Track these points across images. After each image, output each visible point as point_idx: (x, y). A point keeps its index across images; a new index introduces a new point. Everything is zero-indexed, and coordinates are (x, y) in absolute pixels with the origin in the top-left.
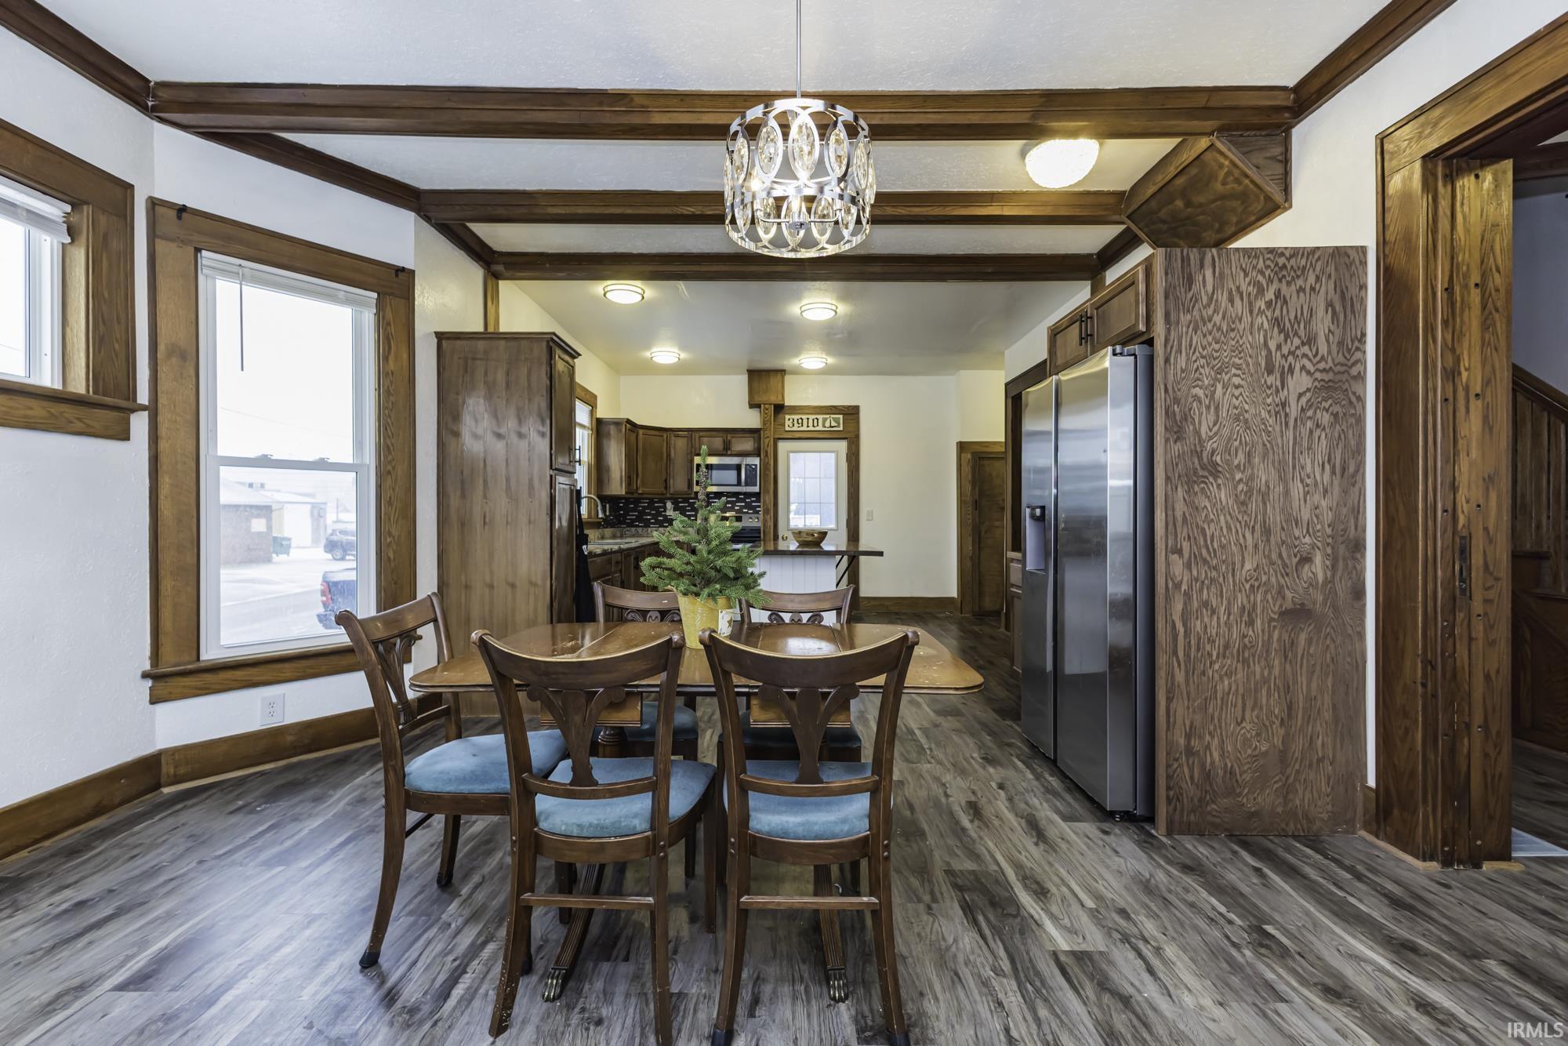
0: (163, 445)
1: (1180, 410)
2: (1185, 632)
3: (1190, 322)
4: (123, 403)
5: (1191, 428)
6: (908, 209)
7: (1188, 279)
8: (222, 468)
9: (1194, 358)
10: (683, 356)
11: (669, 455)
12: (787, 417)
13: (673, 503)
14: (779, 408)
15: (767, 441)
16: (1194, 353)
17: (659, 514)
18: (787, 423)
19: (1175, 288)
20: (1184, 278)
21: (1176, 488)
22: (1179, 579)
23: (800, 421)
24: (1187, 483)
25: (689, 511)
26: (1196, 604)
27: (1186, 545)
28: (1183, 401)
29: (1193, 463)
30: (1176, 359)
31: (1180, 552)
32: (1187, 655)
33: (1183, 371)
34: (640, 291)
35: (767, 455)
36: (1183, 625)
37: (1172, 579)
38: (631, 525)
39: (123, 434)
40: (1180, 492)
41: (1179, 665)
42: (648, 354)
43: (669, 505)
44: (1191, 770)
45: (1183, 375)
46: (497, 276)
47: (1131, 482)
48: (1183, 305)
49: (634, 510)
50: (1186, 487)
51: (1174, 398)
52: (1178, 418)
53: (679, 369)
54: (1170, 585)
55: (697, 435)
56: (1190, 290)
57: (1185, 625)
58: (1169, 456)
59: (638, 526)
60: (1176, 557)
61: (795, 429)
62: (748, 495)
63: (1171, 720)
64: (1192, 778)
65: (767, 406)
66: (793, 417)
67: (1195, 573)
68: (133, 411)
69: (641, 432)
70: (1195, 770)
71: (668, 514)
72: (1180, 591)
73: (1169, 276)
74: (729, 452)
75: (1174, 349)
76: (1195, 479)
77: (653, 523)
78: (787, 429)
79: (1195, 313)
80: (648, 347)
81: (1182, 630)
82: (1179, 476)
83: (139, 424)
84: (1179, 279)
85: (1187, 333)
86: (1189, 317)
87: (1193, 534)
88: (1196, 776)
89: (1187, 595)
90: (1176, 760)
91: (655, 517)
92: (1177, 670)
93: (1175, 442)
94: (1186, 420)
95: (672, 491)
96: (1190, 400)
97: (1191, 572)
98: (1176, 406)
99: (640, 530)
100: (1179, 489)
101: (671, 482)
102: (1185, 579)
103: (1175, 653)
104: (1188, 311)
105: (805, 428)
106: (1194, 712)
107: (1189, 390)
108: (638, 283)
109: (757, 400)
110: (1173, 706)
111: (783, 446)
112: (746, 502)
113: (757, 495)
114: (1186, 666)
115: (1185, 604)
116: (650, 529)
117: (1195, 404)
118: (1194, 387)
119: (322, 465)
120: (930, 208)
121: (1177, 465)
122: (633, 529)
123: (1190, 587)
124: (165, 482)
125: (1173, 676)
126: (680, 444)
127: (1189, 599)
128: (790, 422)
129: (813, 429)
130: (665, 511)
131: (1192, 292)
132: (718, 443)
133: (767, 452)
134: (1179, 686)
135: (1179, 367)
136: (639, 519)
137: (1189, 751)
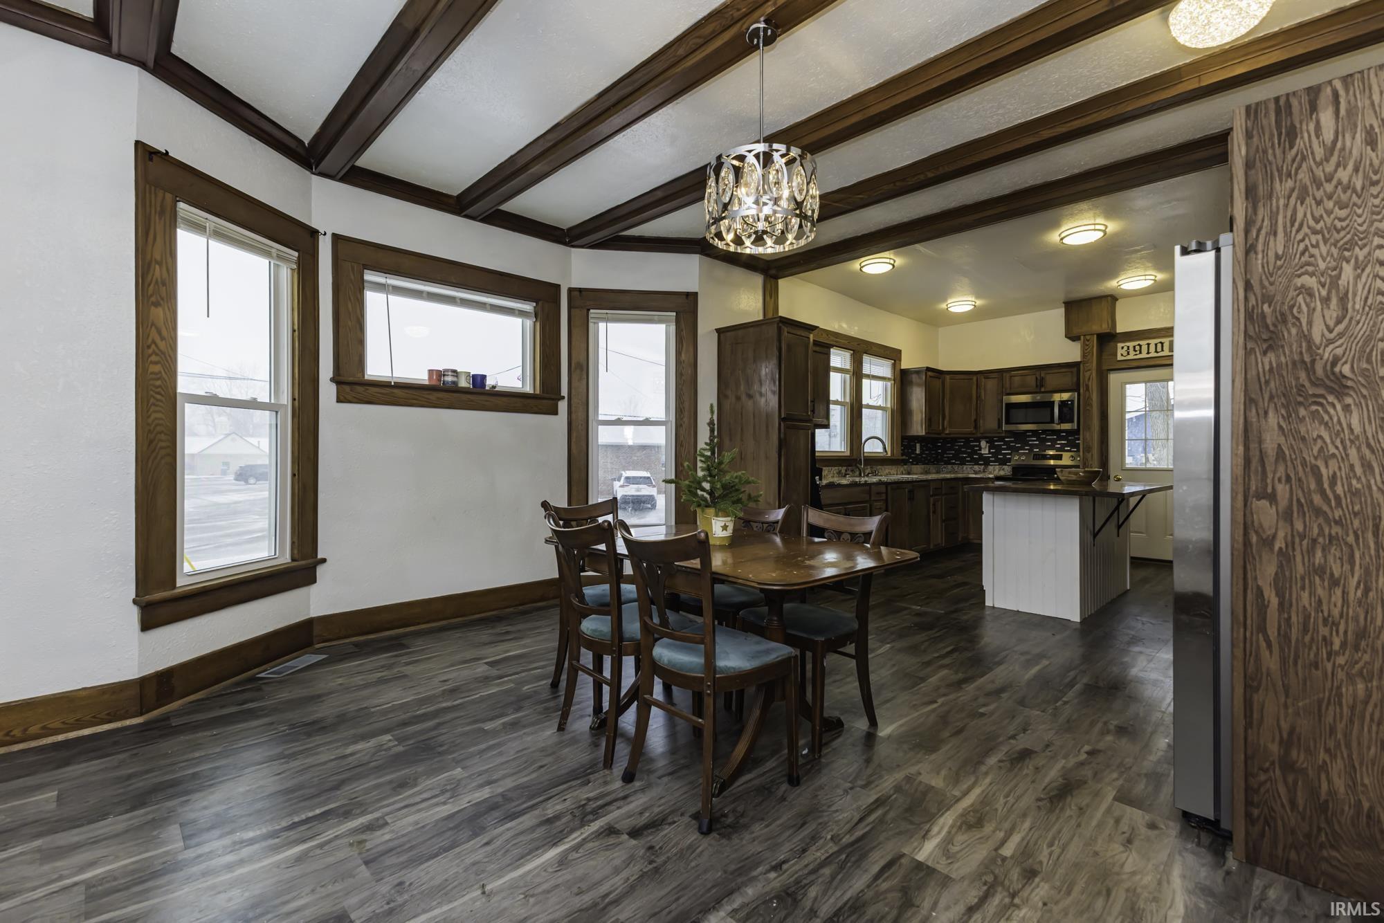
0: (574, 416)
1: (1274, 311)
2: (1281, 604)
3: (1293, 190)
4: (553, 397)
5: (1294, 331)
6: (1069, 125)
7: (1288, 134)
8: (600, 427)
9: (1300, 237)
10: (979, 303)
11: (978, 397)
12: (1120, 345)
13: (987, 442)
14: (1108, 339)
15: (1087, 374)
16: (1298, 231)
17: (975, 452)
18: (1120, 351)
19: (1265, 152)
20: (1280, 135)
21: (1266, 413)
22: (1270, 532)
23: (1137, 348)
24: (1286, 407)
25: (1005, 449)
26: (1300, 569)
27: (1282, 490)
28: (1278, 298)
29: (1297, 379)
30: (1266, 244)
31: (1272, 498)
32: (1285, 637)
33: (1278, 257)
34: (892, 262)
35: (1087, 389)
36: (1277, 595)
37: (1257, 532)
38: (948, 463)
39: (554, 411)
40: (1273, 419)
41: (1269, 646)
42: (944, 306)
43: (983, 444)
44: (1292, 791)
45: (1279, 263)
46: (776, 278)
47: (1210, 413)
48: (1280, 171)
49: (950, 449)
50: (1283, 412)
51: (1263, 295)
52: (1269, 321)
53: (976, 315)
54: (1254, 539)
55: (1008, 375)
56: (1291, 147)
57: (1280, 594)
58: (1254, 373)
59: (954, 464)
60: (1264, 503)
61: (1131, 357)
62: (1068, 432)
63: (1255, 716)
64: (1293, 803)
65: (1088, 337)
66: (1128, 344)
67: (1299, 526)
68: (559, 400)
69: (948, 377)
70: (1299, 794)
71: (983, 452)
72: (1272, 550)
73: (1255, 139)
74: (1043, 390)
75: (1263, 232)
76: (1300, 399)
77: (968, 461)
78: (1120, 358)
79: (1300, 176)
80: (945, 300)
81: (1274, 601)
82: (1271, 398)
83: (563, 406)
84: (1272, 136)
85: (1286, 206)
86: (1290, 183)
87: (1296, 473)
88: (1300, 801)
89: (1285, 557)
90: (1266, 771)
91: (970, 455)
92: (1265, 653)
93: (1265, 353)
94: (1285, 321)
95: (982, 430)
96: (1292, 293)
97: (1292, 525)
98: (1266, 307)
99: (956, 467)
100: (1271, 414)
101: (981, 422)
102: (1281, 534)
103: (1262, 628)
104: (1289, 175)
105: (1144, 355)
106: (1297, 714)
107: (1290, 281)
108: (886, 254)
109: (1076, 331)
110: (1257, 698)
111: (1114, 378)
112: (1068, 440)
113: (1075, 432)
114: (1282, 650)
115: (1281, 566)
116: (965, 467)
117: (1300, 299)
118: (1299, 276)
119: (647, 422)
120: (1095, 115)
121: (1267, 382)
122: (949, 466)
123: (1291, 544)
124: (574, 435)
125: (1258, 659)
126: (991, 384)
127: (1289, 561)
128: (1122, 351)
129: (1156, 355)
130: (980, 449)
131: (1294, 151)
132: (1031, 380)
133: (1087, 386)
134: (1268, 674)
135: (1271, 254)
136: (956, 457)
137: (1288, 766)
